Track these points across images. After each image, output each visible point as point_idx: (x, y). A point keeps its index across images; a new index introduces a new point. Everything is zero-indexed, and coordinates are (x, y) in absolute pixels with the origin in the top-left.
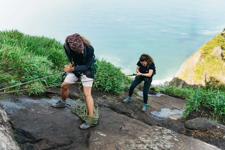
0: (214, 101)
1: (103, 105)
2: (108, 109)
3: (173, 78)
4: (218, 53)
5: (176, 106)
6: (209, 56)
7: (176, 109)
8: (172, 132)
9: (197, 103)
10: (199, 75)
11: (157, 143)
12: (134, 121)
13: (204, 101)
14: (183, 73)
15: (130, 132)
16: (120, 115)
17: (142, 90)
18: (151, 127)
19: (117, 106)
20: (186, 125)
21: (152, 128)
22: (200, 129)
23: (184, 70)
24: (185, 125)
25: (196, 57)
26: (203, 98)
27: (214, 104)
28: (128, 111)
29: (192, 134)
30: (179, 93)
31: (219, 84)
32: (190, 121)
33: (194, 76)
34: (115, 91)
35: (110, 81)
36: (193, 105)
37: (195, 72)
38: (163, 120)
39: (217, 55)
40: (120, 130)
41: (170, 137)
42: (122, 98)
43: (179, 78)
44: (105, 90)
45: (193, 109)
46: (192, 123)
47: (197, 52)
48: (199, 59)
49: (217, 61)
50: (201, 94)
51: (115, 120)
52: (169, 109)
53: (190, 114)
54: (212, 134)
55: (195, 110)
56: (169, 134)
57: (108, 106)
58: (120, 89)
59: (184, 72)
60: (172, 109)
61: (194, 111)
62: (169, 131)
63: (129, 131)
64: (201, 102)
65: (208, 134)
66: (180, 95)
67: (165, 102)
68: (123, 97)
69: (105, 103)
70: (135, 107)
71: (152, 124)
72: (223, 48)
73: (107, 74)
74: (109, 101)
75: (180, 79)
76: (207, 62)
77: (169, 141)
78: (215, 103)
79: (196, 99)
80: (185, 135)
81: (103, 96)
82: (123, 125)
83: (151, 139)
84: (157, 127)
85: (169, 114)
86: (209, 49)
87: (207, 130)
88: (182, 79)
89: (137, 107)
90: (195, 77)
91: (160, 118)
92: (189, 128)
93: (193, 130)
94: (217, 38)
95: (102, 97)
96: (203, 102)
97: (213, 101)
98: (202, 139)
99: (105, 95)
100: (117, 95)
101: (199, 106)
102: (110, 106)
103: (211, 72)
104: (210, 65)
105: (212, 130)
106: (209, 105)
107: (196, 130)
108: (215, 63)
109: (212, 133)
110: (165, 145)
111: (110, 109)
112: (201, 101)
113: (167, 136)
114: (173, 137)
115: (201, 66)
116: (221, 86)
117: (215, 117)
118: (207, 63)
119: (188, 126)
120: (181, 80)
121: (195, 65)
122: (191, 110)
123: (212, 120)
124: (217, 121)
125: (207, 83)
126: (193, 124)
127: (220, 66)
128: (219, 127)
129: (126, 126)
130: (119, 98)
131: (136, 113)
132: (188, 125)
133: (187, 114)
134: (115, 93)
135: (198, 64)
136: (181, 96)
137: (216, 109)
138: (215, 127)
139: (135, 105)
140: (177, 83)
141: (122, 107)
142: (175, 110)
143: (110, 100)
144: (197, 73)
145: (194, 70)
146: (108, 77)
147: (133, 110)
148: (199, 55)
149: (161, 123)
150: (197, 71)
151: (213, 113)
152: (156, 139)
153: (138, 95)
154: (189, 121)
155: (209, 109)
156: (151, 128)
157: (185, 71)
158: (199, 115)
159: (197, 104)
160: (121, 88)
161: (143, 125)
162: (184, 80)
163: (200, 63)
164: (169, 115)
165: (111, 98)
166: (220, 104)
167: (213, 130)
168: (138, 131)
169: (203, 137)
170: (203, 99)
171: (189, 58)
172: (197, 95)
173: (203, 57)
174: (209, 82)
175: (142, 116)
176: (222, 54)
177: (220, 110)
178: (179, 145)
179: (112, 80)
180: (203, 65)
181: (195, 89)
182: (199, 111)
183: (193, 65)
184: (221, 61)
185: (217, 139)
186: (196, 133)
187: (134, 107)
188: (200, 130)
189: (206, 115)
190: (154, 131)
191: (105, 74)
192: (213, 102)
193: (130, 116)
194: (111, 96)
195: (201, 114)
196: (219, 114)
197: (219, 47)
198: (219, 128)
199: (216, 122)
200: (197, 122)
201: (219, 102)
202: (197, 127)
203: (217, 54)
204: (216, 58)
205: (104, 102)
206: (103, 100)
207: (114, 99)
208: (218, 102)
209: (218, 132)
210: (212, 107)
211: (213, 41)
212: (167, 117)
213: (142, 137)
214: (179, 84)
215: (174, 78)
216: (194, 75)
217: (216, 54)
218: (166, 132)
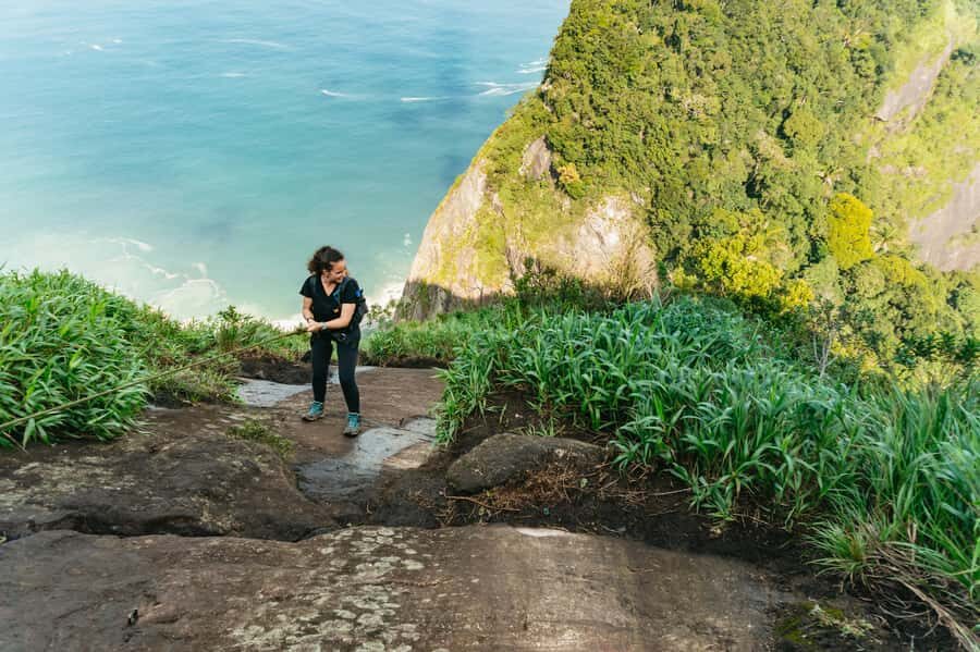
0: (533, 358)
1: (21, 524)
2: (57, 534)
3: (402, 286)
4: (540, 166)
5: (414, 405)
6: (514, 181)
7: (416, 417)
8: (397, 532)
9: (479, 379)
10: (492, 255)
11: (323, 625)
12: (214, 547)
13: (500, 364)
14: (437, 258)
15: (184, 620)
16: (130, 541)
17: (261, 373)
18: (299, 546)
19: (108, 502)
20: (452, 481)
21: (306, 552)
22: (502, 480)
23: (439, 247)
24: (448, 481)
25: (471, 190)
26: (493, 354)
27: (534, 369)
28: (176, 508)
29: (477, 511)
30: (425, 346)
31: (557, 279)
32: (464, 462)
33: (480, 265)
34: (90, 422)
35: (45, 381)
36: (465, 393)
37: (477, 246)
38: (363, 486)
39: (540, 172)
40: (129, 630)
41: (387, 562)
42: (143, 448)
43: (429, 282)
44: (27, 435)
45: (467, 406)
46: (469, 467)
47: (470, 168)
48: (482, 193)
49: (541, 193)
50: (485, 337)
51: (98, 586)
52: (385, 430)
53: (460, 431)
54: (545, 484)
55: (477, 407)
56: (383, 551)
57: (58, 518)
58: (119, 407)
59: (440, 254)
60: (402, 423)
61: (472, 413)
62: (385, 534)
63: (182, 615)
64: (492, 370)
65: (531, 489)
66: (432, 352)
67: (370, 400)
68: (146, 445)
69: (34, 506)
70: (212, 473)
71: (311, 527)
72: (552, 144)
73: (17, 346)
74: (59, 486)
75: (430, 286)
76: (510, 203)
77: (381, 584)
78: (537, 366)
79: (473, 362)
80: (454, 524)
81: (21, 471)
82: (149, 596)
83: (293, 616)
84: (332, 536)
85: (387, 450)
86: (510, 153)
87: (527, 477)
88: (436, 282)
89: (223, 473)
90: (484, 267)
91: (348, 484)
92: (463, 491)
93: (477, 493)
94: (526, 109)
95: (13, 478)
96: (498, 368)
97: (529, 358)
98: (515, 518)
99: (32, 461)
100: (109, 441)
101: (487, 389)
102: (70, 512)
103: (530, 239)
104: (523, 214)
105: (541, 473)
106: (521, 375)
107: (489, 488)
108: (537, 205)
109: (542, 483)
110: (360, 621)
111: (70, 533)
112: (490, 367)
113: (373, 563)
114: (398, 558)
115: (495, 220)
116: (566, 286)
117: (548, 418)
118: (512, 207)
119: (457, 483)
120: (435, 288)
121: (475, 219)
122: (459, 413)
123: (539, 430)
124: (555, 431)
125: (520, 285)
126: (476, 468)
127: (554, 214)
128: (561, 453)
129: (164, 598)
130: (122, 453)
131: (222, 500)
132: (458, 479)
133: (451, 433)
134: (93, 433)
135: (482, 214)
136: (434, 356)
137: (545, 386)
138: (548, 456)
139: (211, 465)
140: (422, 302)
141: (141, 496)
142: (413, 425)
143: (69, 479)
144: (485, 248)
145: (473, 238)
146: (29, 363)
147: (207, 494)
148: (481, 181)
149: (355, 503)
150: (485, 242)
151: (538, 402)
152: (316, 608)
153: (238, 407)
154: (459, 461)
155: (523, 392)
156: (299, 552)
157: (443, 250)
158: (495, 425)
159: (478, 383)
160: (122, 398)
161: (261, 553)
162: (446, 285)
163: (490, 210)
164: (390, 454)
165: (70, 465)
166: (554, 363)
167: (547, 468)
168: (231, 599)
169: (519, 507)
170: (496, 357)
171: (447, 197)
172: (474, 348)
173: (495, 186)
174: (526, 280)
175: (260, 508)
176: (551, 167)
177: (557, 384)
178: (427, 586)
179: (60, 371)
180: (500, 214)
181: (485, 313)
182: (490, 409)
183: (468, 222)
184: (553, 194)
185: (565, 500)
186: (490, 501)
187: (210, 477)
188: (504, 484)
189: (517, 416)
190: (318, 560)
191: (5, 348)
192: (529, 361)
193: (191, 527)
194: (73, 455)
195: (498, 421)
196: (558, 401)
197: (539, 144)
198: (565, 456)
199: (552, 434)
200: (486, 456)
201: (551, 357)
202: (490, 475)
203: (538, 170)
204: (538, 184)
205: (27, 503)
206: (17, 496)
207: (95, 465)
208: (545, 358)
209: (562, 471)
210: (530, 380)
211: (517, 122)
212: (379, 468)
213: (246, 628)
214: (432, 303)
215: (408, 284)
216: (476, 260)
217: (534, 172)
218: (370, 543)
